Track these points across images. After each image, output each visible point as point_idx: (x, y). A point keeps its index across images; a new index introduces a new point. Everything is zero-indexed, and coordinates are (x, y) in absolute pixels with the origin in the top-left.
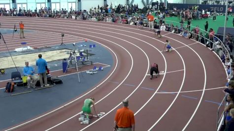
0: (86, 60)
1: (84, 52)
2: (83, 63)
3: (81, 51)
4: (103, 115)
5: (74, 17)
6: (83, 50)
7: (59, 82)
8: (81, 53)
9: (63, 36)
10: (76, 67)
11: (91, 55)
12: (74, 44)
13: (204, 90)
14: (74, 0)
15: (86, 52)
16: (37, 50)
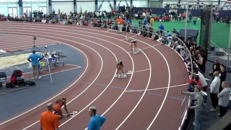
0: (58, 62)
1: (56, 54)
2: (55, 65)
3: (53, 53)
4: (76, 114)
5: (44, 21)
6: (55, 53)
7: (32, 84)
8: (53, 55)
9: (35, 39)
10: (48, 69)
11: (63, 57)
12: (46, 46)
13: (169, 87)
14: (45, 5)
15: (58, 54)
16: (10, 53)
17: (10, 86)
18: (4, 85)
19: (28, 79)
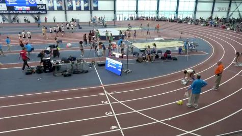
0: (193, 49)
2: (191, 50)
5: (189, 23)
7: (175, 59)
8: (191, 44)
9: (182, 33)
11: (197, 46)
14: (192, 13)
15: (194, 44)
16: (166, 40)
17: (163, 58)
18: (160, 57)
19: (173, 56)
